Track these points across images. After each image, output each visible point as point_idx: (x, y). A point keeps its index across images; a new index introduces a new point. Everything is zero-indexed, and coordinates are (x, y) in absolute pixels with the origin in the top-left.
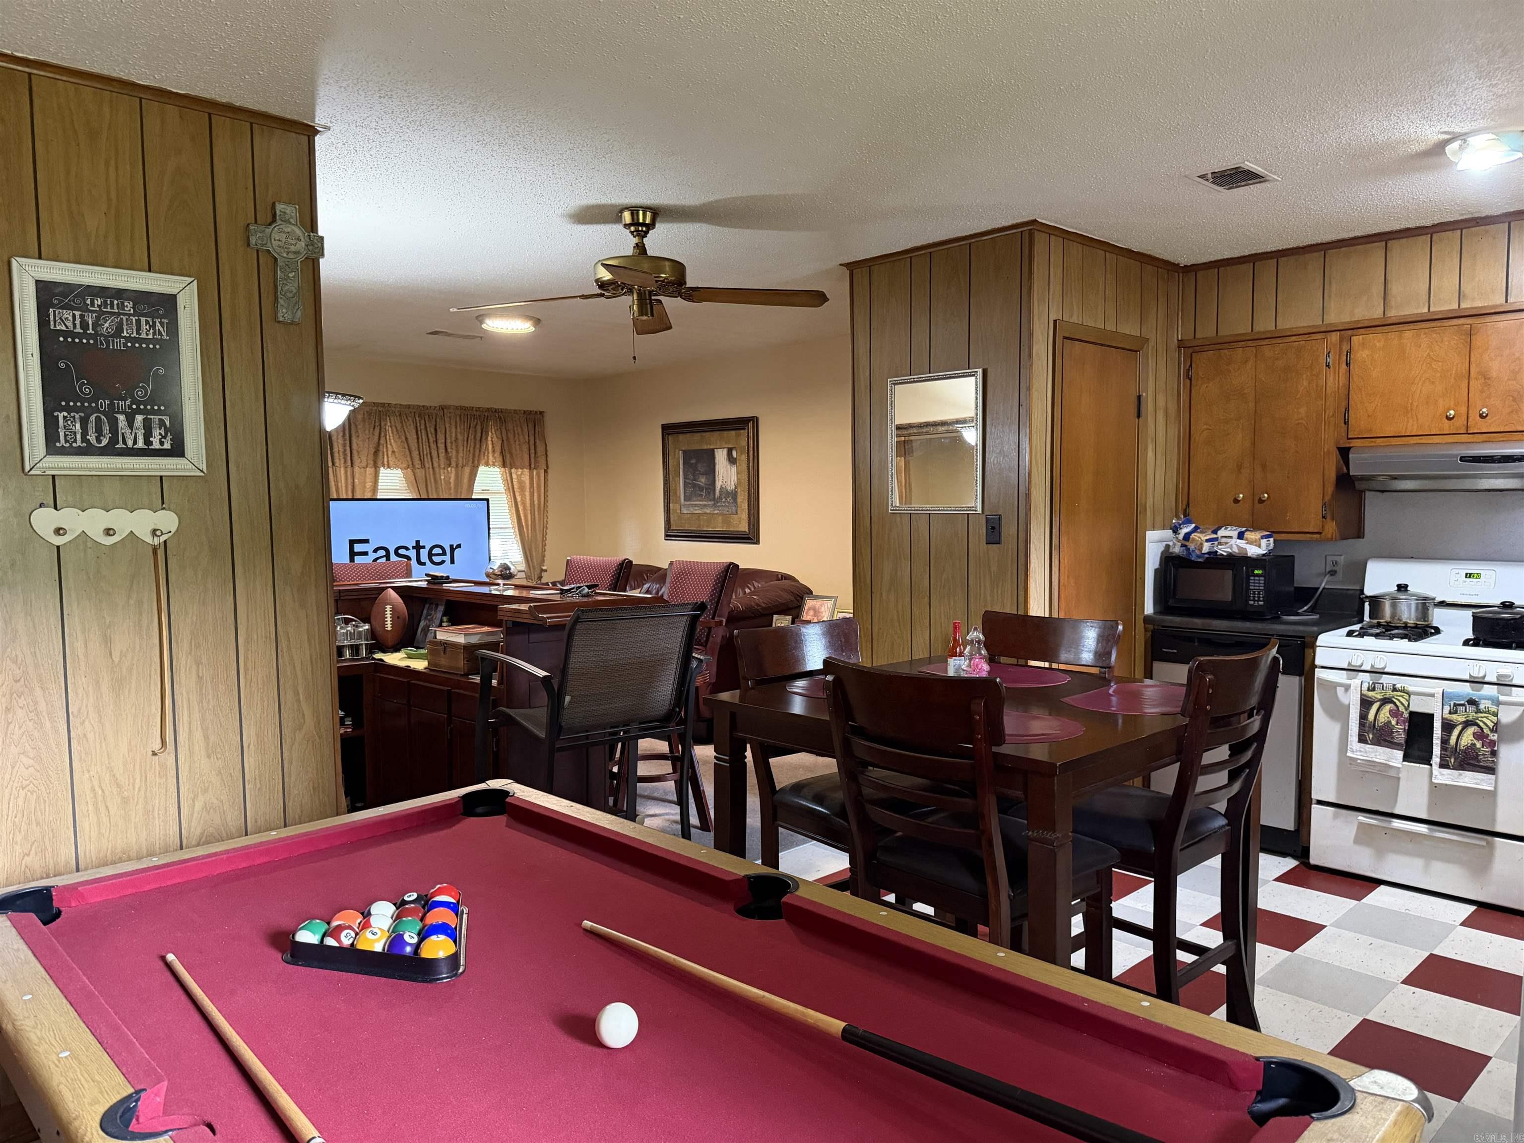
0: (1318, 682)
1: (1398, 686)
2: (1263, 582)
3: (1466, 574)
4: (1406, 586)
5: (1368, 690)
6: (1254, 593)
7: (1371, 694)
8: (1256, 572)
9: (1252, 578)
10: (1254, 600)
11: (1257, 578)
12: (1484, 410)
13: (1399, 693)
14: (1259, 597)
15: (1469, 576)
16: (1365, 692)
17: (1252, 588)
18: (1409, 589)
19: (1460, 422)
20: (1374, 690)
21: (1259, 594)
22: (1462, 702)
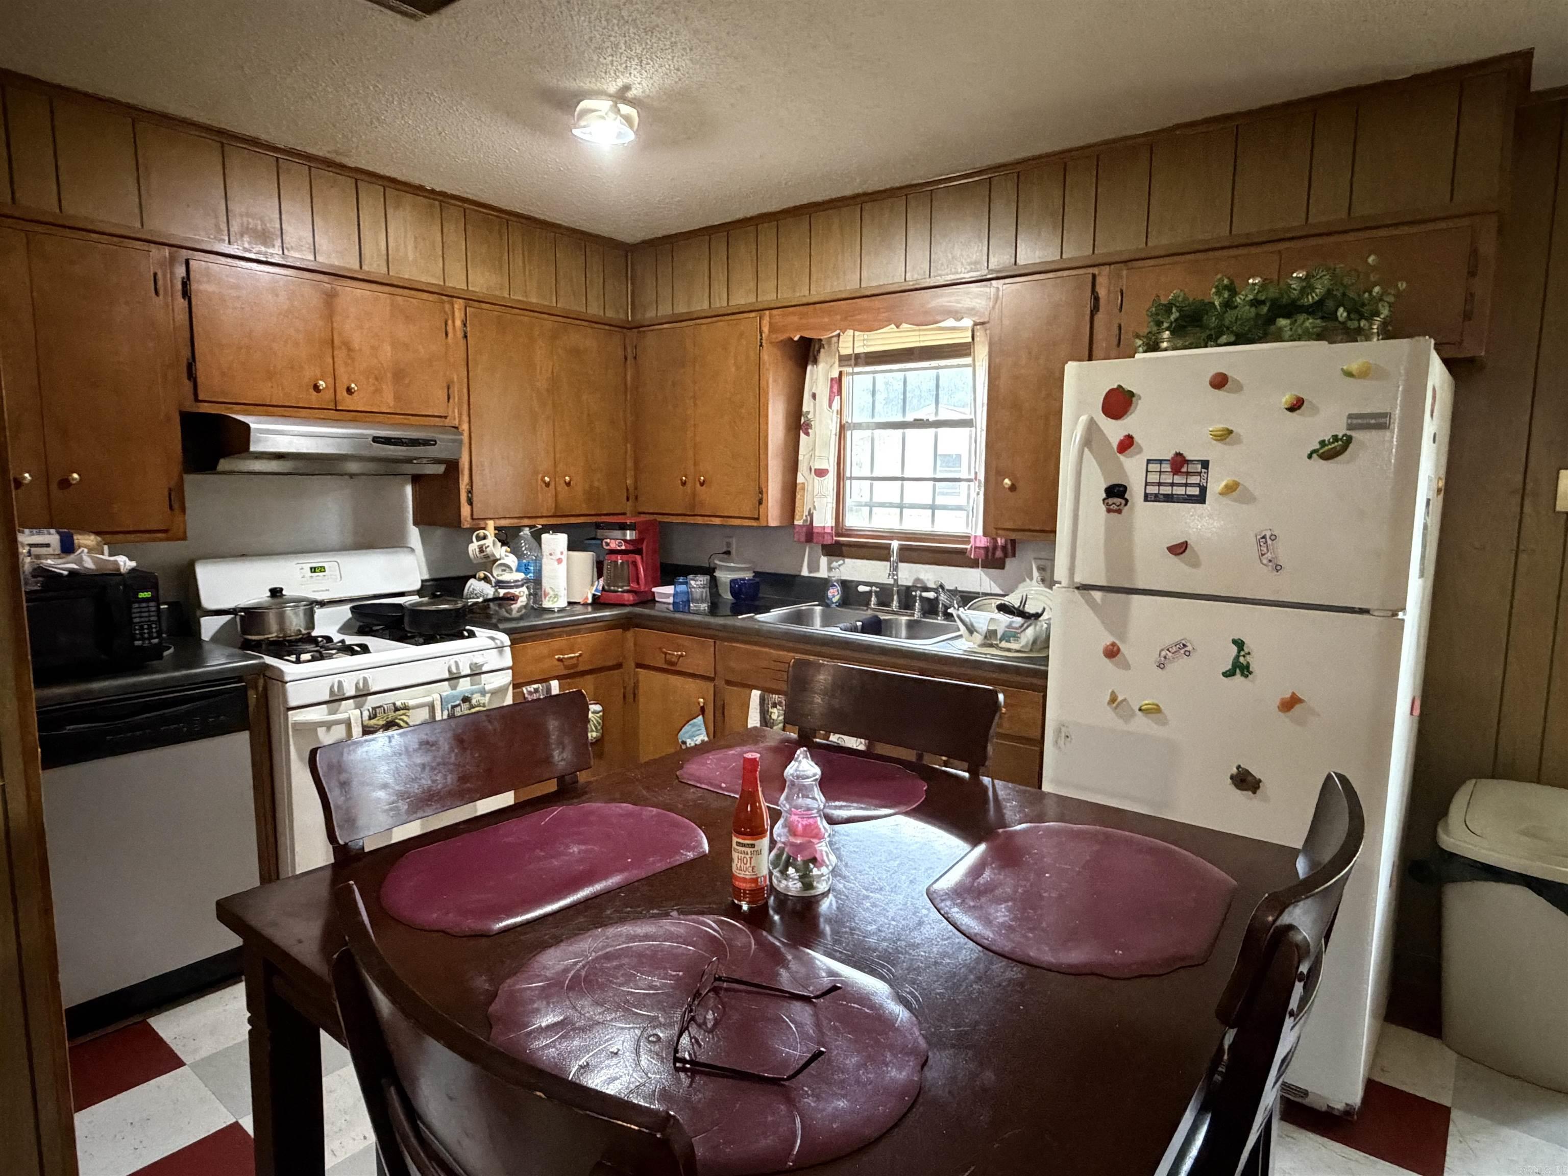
0: (293, 728)
1: (398, 704)
2: (153, 609)
3: (311, 568)
4: (281, 590)
5: (370, 718)
6: (142, 628)
7: (373, 722)
8: (142, 595)
9: (136, 605)
10: (143, 639)
11: (144, 605)
12: (353, 385)
13: (402, 712)
14: (150, 633)
15: (313, 570)
16: (365, 723)
17: (137, 620)
18: (284, 593)
19: (329, 395)
20: (375, 716)
21: (150, 628)
22: (457, 702)
